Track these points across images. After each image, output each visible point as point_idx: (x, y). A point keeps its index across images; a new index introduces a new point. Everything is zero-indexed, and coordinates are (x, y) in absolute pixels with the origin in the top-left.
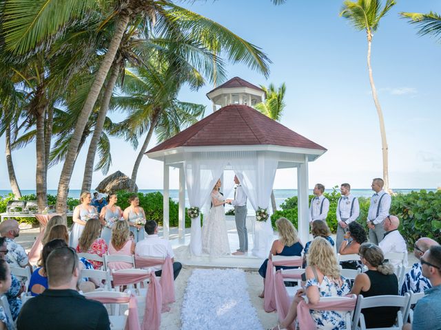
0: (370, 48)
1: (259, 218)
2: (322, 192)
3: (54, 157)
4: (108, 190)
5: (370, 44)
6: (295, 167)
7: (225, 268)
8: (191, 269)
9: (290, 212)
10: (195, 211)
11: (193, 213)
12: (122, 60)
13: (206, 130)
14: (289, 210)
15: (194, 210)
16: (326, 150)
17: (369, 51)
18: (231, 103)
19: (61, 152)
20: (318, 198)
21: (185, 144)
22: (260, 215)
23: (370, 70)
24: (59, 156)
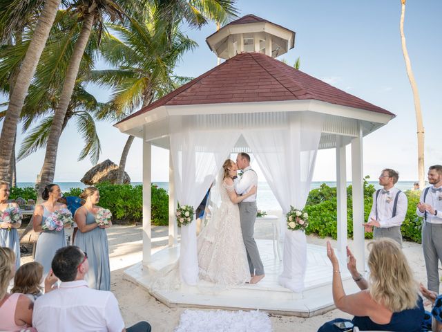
0: (403, 12)
1: (293, 225)
2: (395, 182)
3: (31, 144)
4: (95, 182)
5: (403, 7)
6: (333, 147)
7: (236, 309)
8: (179, 309)
9: (315, 209)
10: (187, 214)
11: (183, 216)
12: (96, 8)
13: (205, 83)
14: (314, 206)
15: (185, 211)
16: (392, 115)
17: (403, 16)
18: (242, 49)
19: (40, 137)
20: (388, 192)
21: (170, 102)
22: (294, 220)
23: (404, 39)
24: (38, 142)
